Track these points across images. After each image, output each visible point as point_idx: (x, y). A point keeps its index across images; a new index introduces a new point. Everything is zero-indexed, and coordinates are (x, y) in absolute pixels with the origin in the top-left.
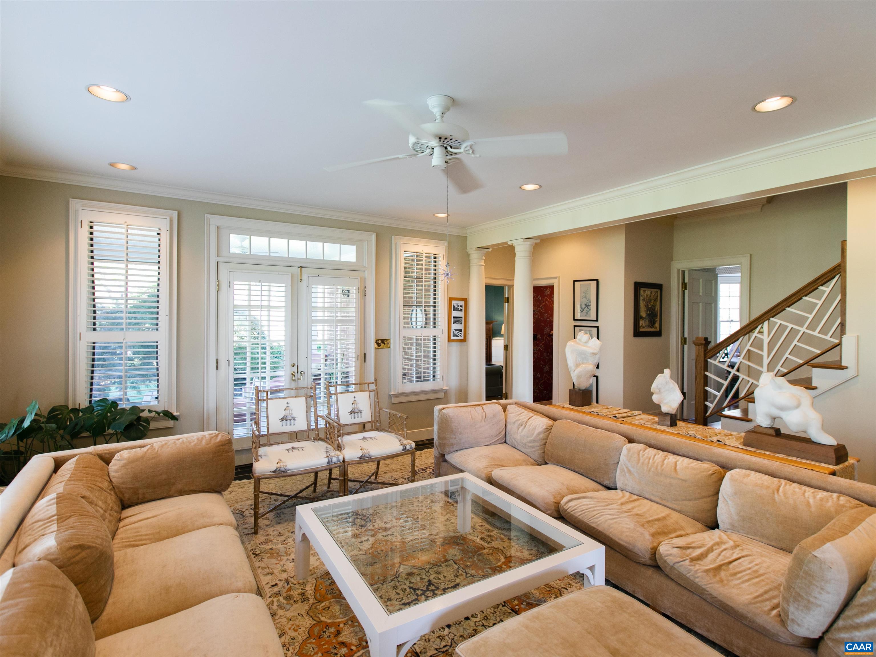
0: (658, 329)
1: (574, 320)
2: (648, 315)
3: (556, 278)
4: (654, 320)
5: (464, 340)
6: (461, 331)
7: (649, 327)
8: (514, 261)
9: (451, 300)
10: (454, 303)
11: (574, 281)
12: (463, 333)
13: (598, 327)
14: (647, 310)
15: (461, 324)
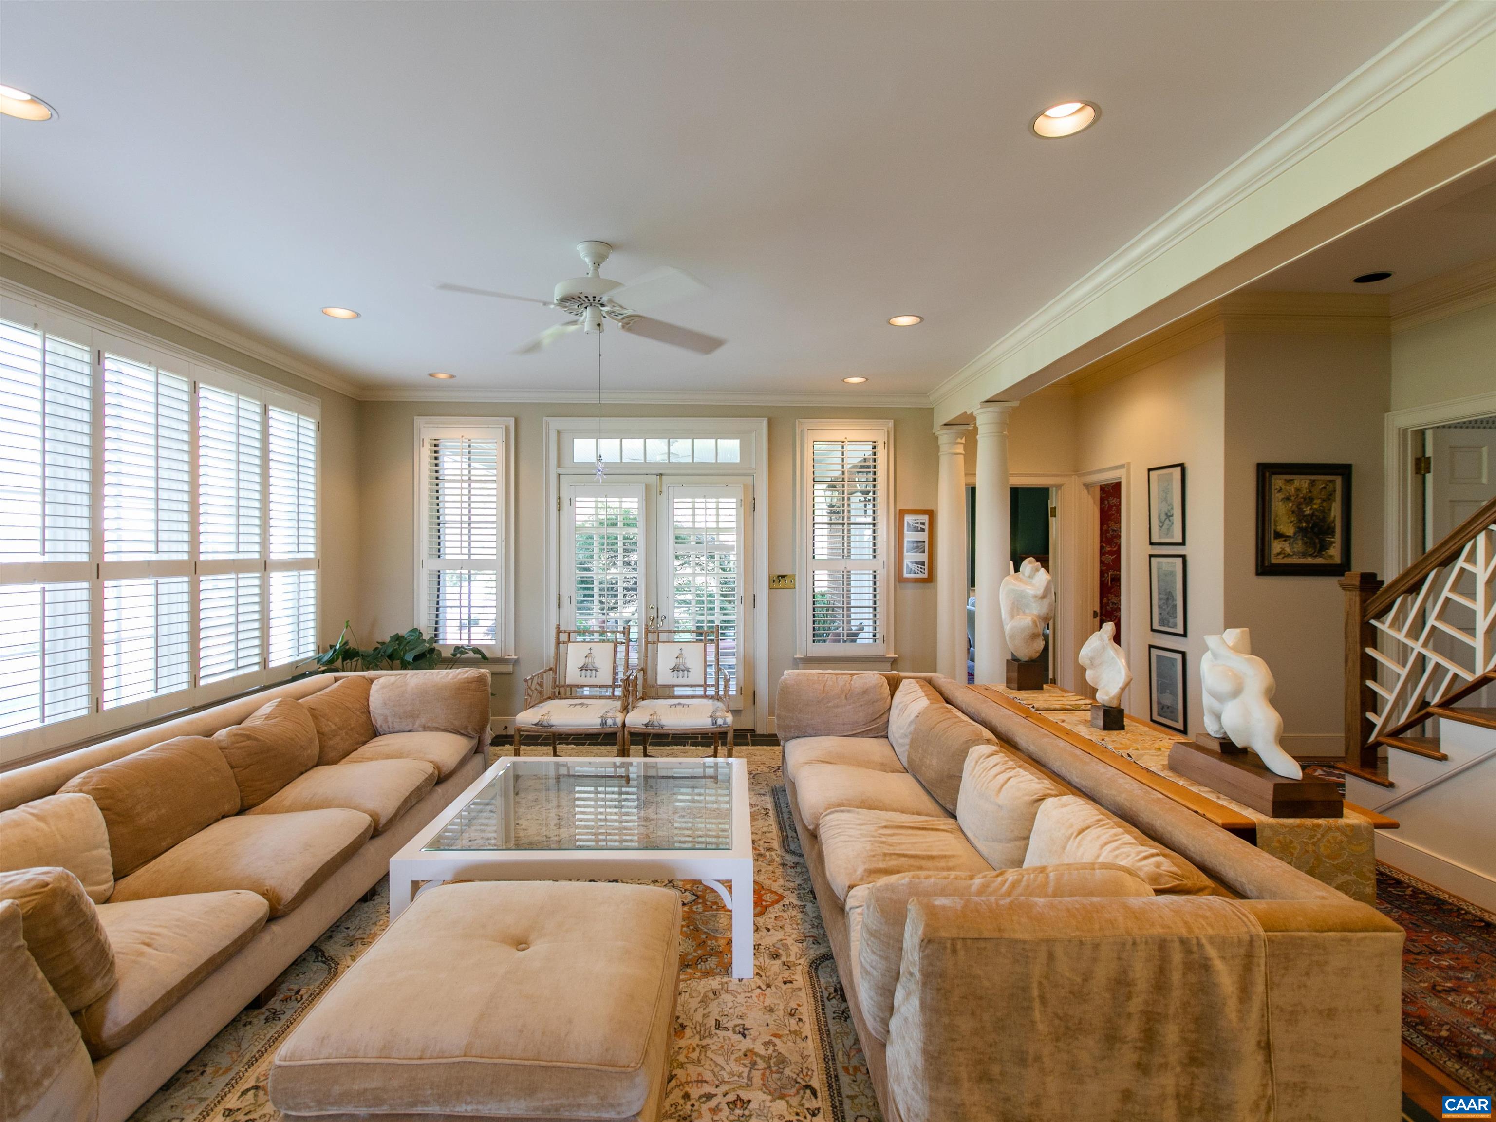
0: (1337, 560)
1: (1151, 544)
2: (1300, 530)
3: (1122, 466)
4: (1322, 541)
5: (930, 579)
6: (923, 564)
7: (1304, 555)
8: (976, 441)
9: (902, 513)
10: (908, 519)
11: (1150, 470)
12: (926, 567)
13: (1184, 557)
14: (1300, 521)
15: (924, 552)
